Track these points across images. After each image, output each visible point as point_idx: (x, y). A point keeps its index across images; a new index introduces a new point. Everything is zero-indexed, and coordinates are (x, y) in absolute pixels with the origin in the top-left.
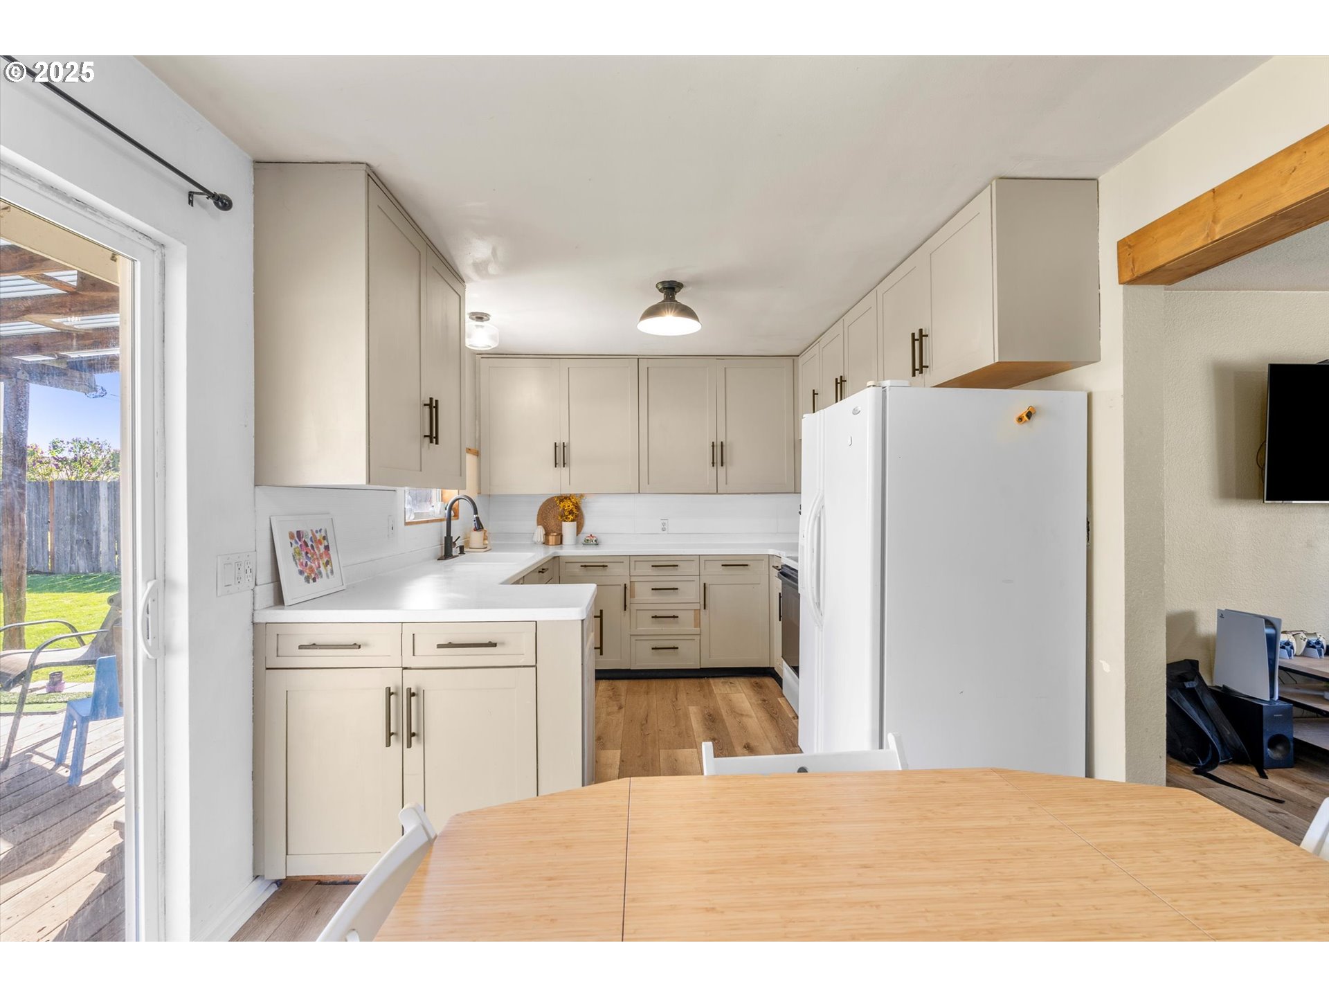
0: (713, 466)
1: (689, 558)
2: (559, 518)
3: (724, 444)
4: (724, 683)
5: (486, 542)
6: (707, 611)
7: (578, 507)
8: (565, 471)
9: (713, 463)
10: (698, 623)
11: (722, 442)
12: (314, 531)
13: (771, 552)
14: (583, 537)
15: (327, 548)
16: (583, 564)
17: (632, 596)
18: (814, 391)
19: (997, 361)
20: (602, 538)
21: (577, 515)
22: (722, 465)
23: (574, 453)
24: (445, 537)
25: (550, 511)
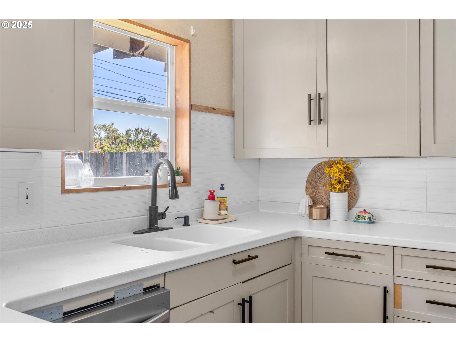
2: (327, 187)
7: (350, 174)
8: (321, 129)
20: (379, 214)
23: (332, 106)
24: (150, 207)
25: (320, 179)
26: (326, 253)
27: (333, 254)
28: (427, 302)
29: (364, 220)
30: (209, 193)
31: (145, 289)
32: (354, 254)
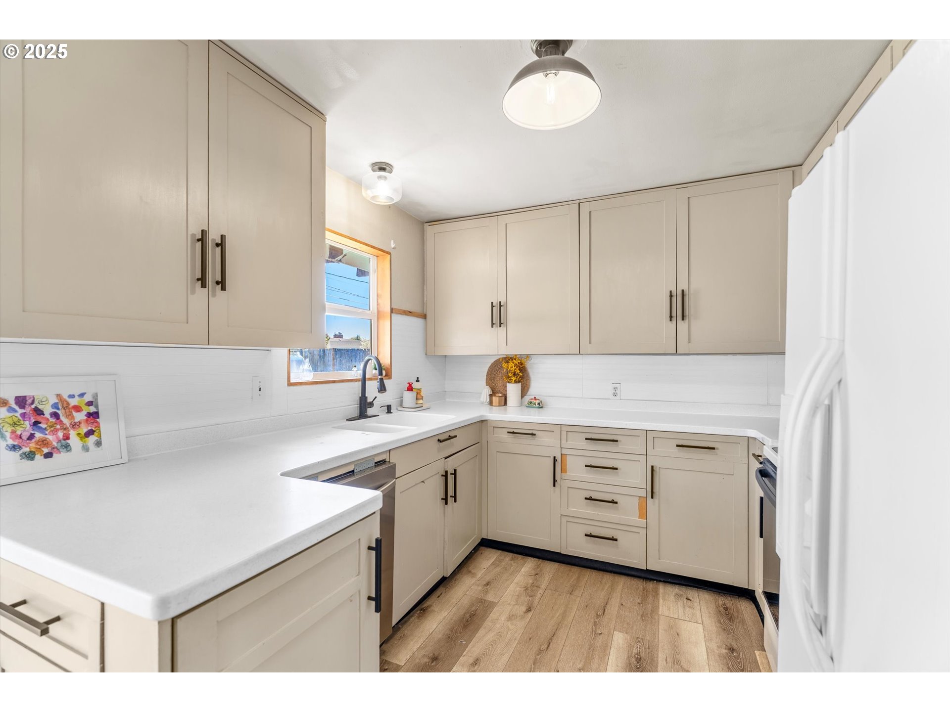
0: (671, 320)
1: (631, 433)
2: (505, 379)
3: (686, 292)
4: (678, 596)
5: (418, 403)
6: (656, 500)
7: (523, 368)
8: (501, 331)
9: (671, 317)
10: (643, 514)
11: (683, 291)
13: (752, 433)
14: (527, 398)
16: (511, 430)
17: (563, 470)
20: (546, 401)
21: (521, 376)
22: (683, 319)
23: (512, 312)
24: (360, 397)
25: (499, 372)
26: (508, 432)
27: (513, 433)
28: (586, 466)
29: (534, 406)
30: (408, 385)
31: (376, 463)
32: (530, 432)
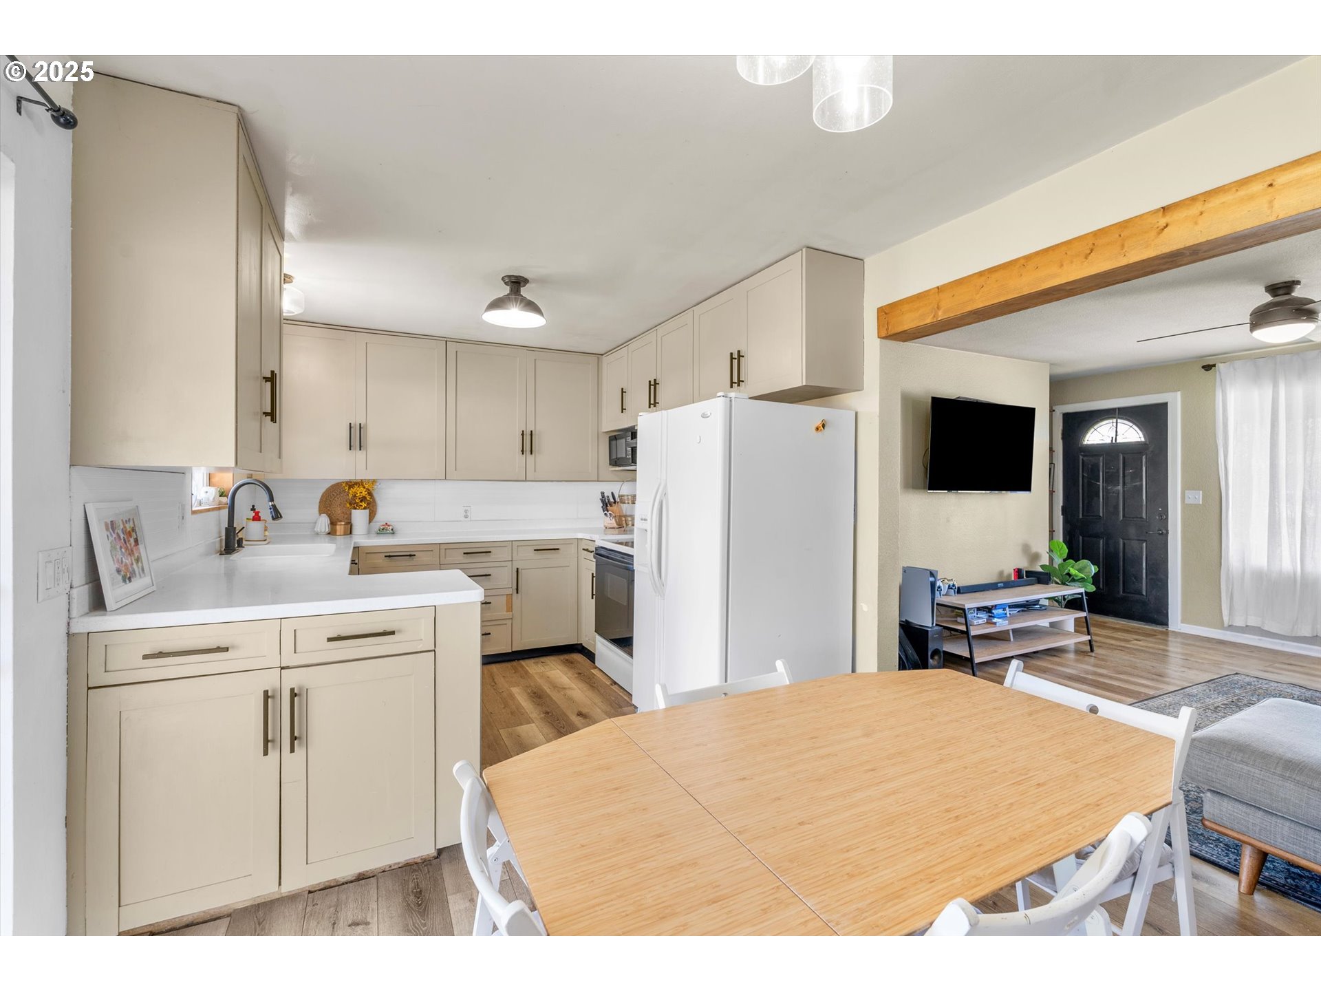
0: (523, 454)
1: (501, 544)
2: (348, 505)
3: (533, 433)
4: (536, 663)
5: (267, 533)
6: (519, 594)
7: (370, 494)
8: (360, 455)
9: (523, 451)
10: (510, 608)
11: (531, 431)
12: (124, 521)
13: (580, 536)
14: (377, 525)
15: (136, 541)
16: (388, 554)
18: (622, 389)
19: (804, 384)
20: (397, 526)
21: (369, 502)
22: (531, 454)
23: (372, 435)
25: (336, 499)
26: (386, 556)
27: (390, 556)
29: (388, 532)
32: (408, 554)
